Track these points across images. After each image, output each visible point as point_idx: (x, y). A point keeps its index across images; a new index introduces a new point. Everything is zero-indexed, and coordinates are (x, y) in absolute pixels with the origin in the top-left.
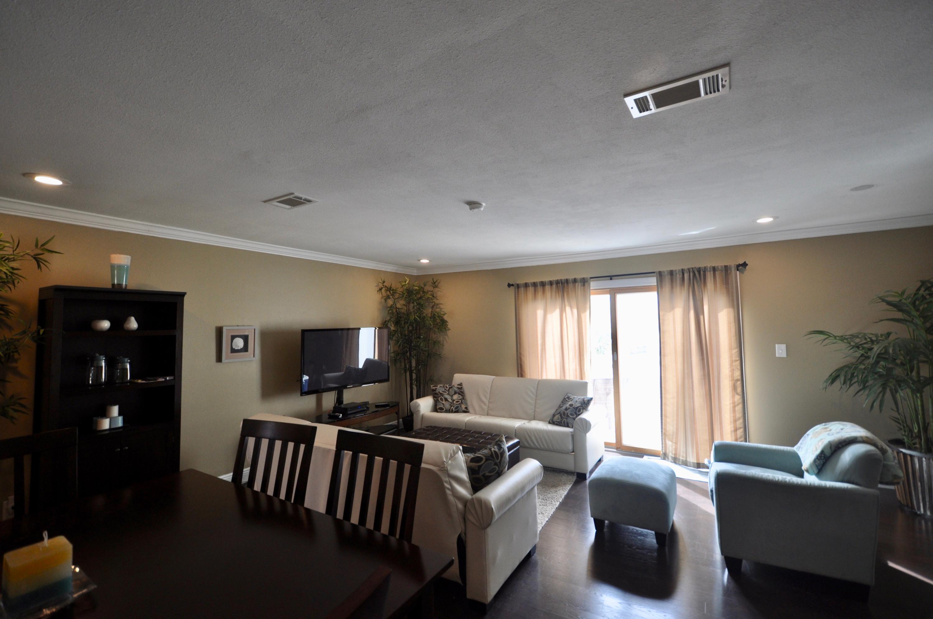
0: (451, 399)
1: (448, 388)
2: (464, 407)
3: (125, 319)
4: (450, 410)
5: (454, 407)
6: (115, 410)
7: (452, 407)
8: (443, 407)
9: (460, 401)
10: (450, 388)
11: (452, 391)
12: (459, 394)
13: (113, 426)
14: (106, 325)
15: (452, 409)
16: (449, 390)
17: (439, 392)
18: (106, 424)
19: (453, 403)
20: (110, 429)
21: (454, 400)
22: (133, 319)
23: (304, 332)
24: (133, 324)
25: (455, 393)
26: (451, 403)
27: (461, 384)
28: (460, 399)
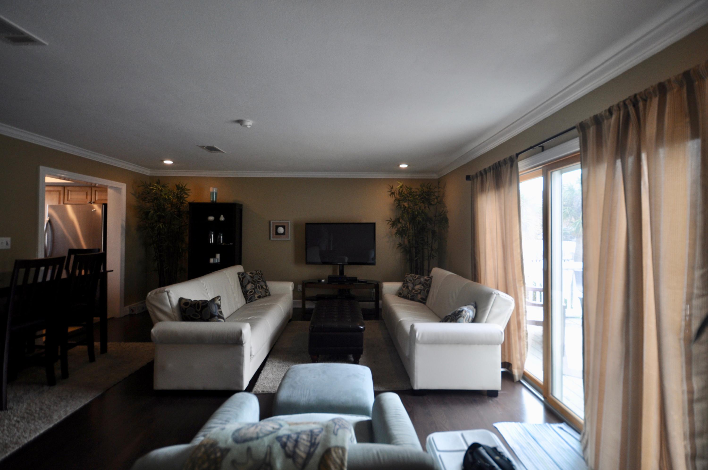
0: (412, 288)
1: (416, 278)
2: (420, 297)
3: (220, 216)
4: (406, 296)
5: (410, 294)
6: (218, 256)
7: (409, 295)
8: (402, 293)
9: (419, 291)
10: (418, 278)
11: (418, 281)
12: (423, 285)
13: (214, 262)
14: (211, 218)
15: (408, 296)
16: (415, 280)
17: (406, 280)
18: (212, 260)
19: (412, 291)
20: (213, 263)
21: (414, 289)
22: (222, 216)
23: (308, 225)
24: (222, 218)
25: (420, 283)
26: (410, 290)
27: (432, 276)
28: (420, 290)
